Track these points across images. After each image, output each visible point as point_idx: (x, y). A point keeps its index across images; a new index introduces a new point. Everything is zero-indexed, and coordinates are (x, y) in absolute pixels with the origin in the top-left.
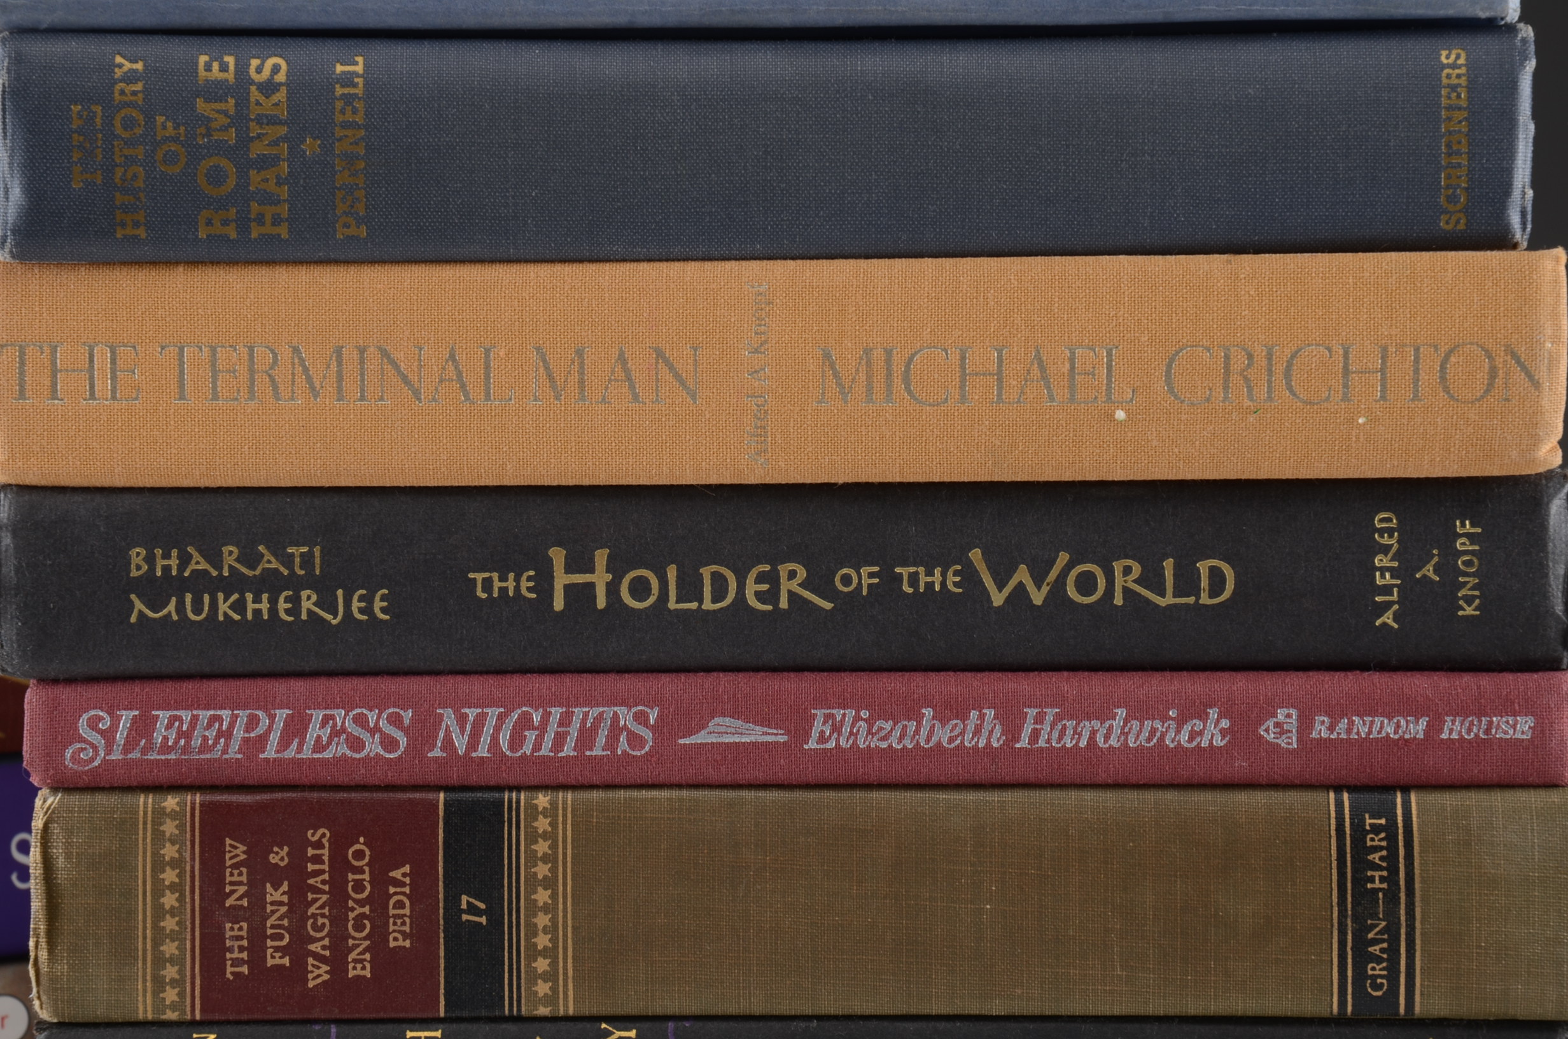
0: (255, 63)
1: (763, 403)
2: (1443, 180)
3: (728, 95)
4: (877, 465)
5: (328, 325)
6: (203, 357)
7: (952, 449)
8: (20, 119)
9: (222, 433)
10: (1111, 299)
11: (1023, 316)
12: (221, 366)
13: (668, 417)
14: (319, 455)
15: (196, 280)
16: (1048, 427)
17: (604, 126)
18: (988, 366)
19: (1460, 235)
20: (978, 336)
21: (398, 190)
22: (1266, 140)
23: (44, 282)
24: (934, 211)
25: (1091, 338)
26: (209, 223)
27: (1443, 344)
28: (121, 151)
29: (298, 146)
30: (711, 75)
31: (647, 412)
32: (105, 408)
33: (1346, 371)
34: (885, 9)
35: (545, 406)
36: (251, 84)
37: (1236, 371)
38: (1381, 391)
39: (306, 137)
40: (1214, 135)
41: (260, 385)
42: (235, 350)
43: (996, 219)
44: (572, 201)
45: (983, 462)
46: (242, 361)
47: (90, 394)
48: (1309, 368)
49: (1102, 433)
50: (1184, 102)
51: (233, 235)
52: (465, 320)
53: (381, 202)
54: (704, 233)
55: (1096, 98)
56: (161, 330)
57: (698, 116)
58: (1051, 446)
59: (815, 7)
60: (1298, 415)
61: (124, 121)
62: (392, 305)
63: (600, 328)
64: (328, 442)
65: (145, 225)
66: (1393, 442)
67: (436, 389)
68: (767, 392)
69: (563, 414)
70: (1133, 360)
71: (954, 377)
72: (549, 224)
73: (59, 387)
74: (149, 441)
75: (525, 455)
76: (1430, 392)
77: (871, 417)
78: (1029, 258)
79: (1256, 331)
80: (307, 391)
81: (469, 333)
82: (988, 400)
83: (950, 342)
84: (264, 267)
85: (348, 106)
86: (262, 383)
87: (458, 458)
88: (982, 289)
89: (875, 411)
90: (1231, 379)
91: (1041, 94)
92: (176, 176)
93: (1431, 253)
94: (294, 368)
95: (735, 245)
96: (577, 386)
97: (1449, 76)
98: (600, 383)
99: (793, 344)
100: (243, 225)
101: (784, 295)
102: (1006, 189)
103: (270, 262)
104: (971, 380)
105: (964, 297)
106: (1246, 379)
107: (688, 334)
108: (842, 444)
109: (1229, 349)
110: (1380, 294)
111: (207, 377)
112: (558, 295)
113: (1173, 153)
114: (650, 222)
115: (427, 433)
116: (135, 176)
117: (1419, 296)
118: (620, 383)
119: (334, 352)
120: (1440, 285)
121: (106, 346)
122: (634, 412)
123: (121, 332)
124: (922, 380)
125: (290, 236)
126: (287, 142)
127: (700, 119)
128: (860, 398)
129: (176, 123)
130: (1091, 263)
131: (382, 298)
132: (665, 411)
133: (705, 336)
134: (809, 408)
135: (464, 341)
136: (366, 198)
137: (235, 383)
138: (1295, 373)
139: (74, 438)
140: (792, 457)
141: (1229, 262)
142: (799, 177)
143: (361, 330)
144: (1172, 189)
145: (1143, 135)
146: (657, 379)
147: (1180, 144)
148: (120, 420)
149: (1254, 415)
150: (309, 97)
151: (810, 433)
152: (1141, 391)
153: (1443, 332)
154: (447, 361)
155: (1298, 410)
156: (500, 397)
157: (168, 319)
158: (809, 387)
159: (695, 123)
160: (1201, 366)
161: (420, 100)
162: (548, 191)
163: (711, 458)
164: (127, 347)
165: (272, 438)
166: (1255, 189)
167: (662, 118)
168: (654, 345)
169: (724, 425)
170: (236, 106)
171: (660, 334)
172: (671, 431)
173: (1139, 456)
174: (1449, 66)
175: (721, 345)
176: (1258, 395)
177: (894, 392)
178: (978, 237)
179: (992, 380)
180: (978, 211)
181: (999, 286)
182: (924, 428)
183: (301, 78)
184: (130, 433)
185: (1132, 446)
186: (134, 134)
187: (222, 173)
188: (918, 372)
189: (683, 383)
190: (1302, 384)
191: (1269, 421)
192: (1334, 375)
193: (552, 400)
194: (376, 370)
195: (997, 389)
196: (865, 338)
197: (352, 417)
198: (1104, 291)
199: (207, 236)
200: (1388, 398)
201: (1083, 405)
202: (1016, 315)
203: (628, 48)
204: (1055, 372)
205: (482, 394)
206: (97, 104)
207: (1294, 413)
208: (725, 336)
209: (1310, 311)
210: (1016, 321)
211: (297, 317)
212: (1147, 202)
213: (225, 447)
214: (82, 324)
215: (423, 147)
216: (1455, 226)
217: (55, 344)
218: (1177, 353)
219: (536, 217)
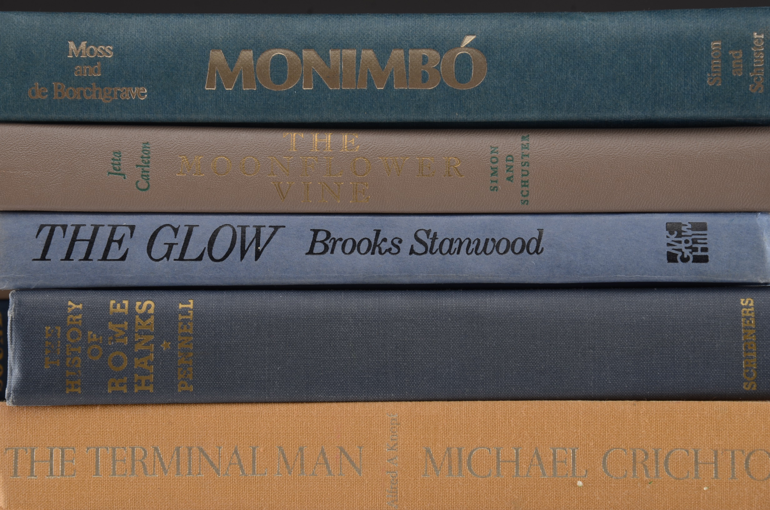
0: (138, 304)
1: (395, 476)
2: (744, 365)
3: (377, 318)
4: (454, 508)
5: (172, 436)
6: (108, 453)
7: (493, 500)
8: (19, 334)
9: (117, 492)
10: (574, 423)
11: (529, 431)
12: (117, 458)
13: (346, 483)
14: (167, 503)
15: (106, 414)
16: (542, 489)
17: (315, 334)
18: (511, 457)
19: (753, 393)
20: (506, 442)
21: (209, 367)
22: (652, 343)
23: (29, 416)
24: (483, 377)
25: (564, 443)
26: (113, 385)
27: (746, 450)
28: (70, 349)
29: (159, 345)
30: (369, 308)
31: (336, 480)
32: (58, 480)
33: (696, 463)
34: (457, 275)
35: (283, 477)
36: (136, 315)
37: (639, 462)
38: (715, 474)
39: (163, 341)
40: (625, 340)
41: (137, 467)
42: (125, 449)
43: (514, 382)
44: (298, 372)
45: (509, 507)
46: (128, 455)
47: (50, 473)
48: (677, 460)
49: (570, 492)
50: (610, 323)
51: (125, 391)
52: (243, 433)
53: (201, 373)
54: (365, 388)
55: (565, 320)
56: (87, 439)
57: (362, 329)
58: (544, 499)
59: (422, 274)
60: (672, 485)
61: (72, 334)
62: (205, 426)
63: (311, 437)
64: (172, 496)
65: (81, 387)
66: (722, 500)
67: (228, 469)
68: (397, 470)
69: (292, 481)
70: (586, 455)
71: (493, 463)
72: (286, 384)
73: (34, 470)
74: (79, 497)
75: (273, 502)
76: (741, 474)
77: (451, 483)
78: (532, 401)
79: (649, 441)
80: (161, 470)
81: (244, 440)
82: (511, 475)
83: (491, 444)
84: (140, 407)
85: (185, 325)
86: (138, 466)
87: (238, 504)
88: (508, 417)
89: (453, 480)
90: (637, 466)
91: (537, 318)
92: (97, 362)
93: (739, 402)
94: (155, 458)
95: (381, 394)
96: (299, 466)
97: (745, 312)
98: (311, 465)
99: (411, 445)
100: (131, 386)
101: (406, 420)
102: (519, 367)
103: (144, 404)
104: (502, 465)
105: (499, 422)
106: (644, 465)
107: (357, 440)
108: (436, 497)
109: (635, 450)
110: (713, 423)
111: (110, 464)
112: (290, 420)
113: (605, 349)
114: (337, 383)
115: (222, 492)
116: (76, 362)
117: (733, 424)
118: (322, 465)
119: (175, 450)
120: (744, 419)
121: (59, 448)
122: (329, 480)
123: (67, 441)
124: (477, 464)
125: (154, 391)
126: (153, 343)
127: (363, 331)
128: (445, 473)
129: (98, 335)
130: (563, 404)
131: (200, 422)
132: (345, 479)
133: (365, 441)
134: (419, 479)
135: (242, 444)
136: (193, 371)
137: (124, 466)
138: (670, 463)
139: (41, 496)
140: (410, 504)
141: (634, 405)
142: (413, 360)
143: (189, 439)
144: (604, 367)
145: (589, 339)
146: (341, 463)
147: (608, 344)
148: (65, 486)
149: (649, 485)
150: (165, 320)
151: (419, 491)
152: (590, 471)
153: (746, 444)
154: (233, 454)
155: (672, 482)
156: (260, 473)
157: (91, 434)
158: (419, 468)
159: (360, 333)
160: (621, 459)
161: (221, 321)
162: (286, 367)
163: (368, 504)
164: (70, 448)
165: (143, 495)
166: (647, 367)
167: (344, 330)
168: (339, 446)
169: (375, 487)
170: (128, 326)
171: (343, 440)
172: (348, 490)
173: (590, 505)
174: (745, 307)
175: (374, 445)
176: (651, 474)
177: (463, 470)
178: (505, 391)
179: (513, 465)
180: (505, 377)
181: (516, 416)
182: (478, 489)
183: (161, 311)
184: (70, 493)
185: (586, 499)
186: (77, 341)
187: (120, 360)
188: (475, 460)
189: (354, 465)
190: (674, 469)
191: (657, 488)
192: (690, 465)
193: (287, 474)
194: (197, 459)
195: (516, 469)
196: (448, 442)
197: (184, 483)
198: (570, 419)
199: (112, 391)
200: (719, 477)
201: (560, 478)
202: (525, 431)
203: (327, 294)
204: (546, 461)
205: (251, 471)
206: (58, 326)
207: (670, 484)
208: (376, 441)
209: (677, 431)
210: (525, 434)
211: (157, 432)
212: (592, 373)
213: (119, 500)
214: (47, 437)
215: (223, 345)
216: (751, 388)
217: (33, 448)
218: (609, 452)
219: (280, 380)
